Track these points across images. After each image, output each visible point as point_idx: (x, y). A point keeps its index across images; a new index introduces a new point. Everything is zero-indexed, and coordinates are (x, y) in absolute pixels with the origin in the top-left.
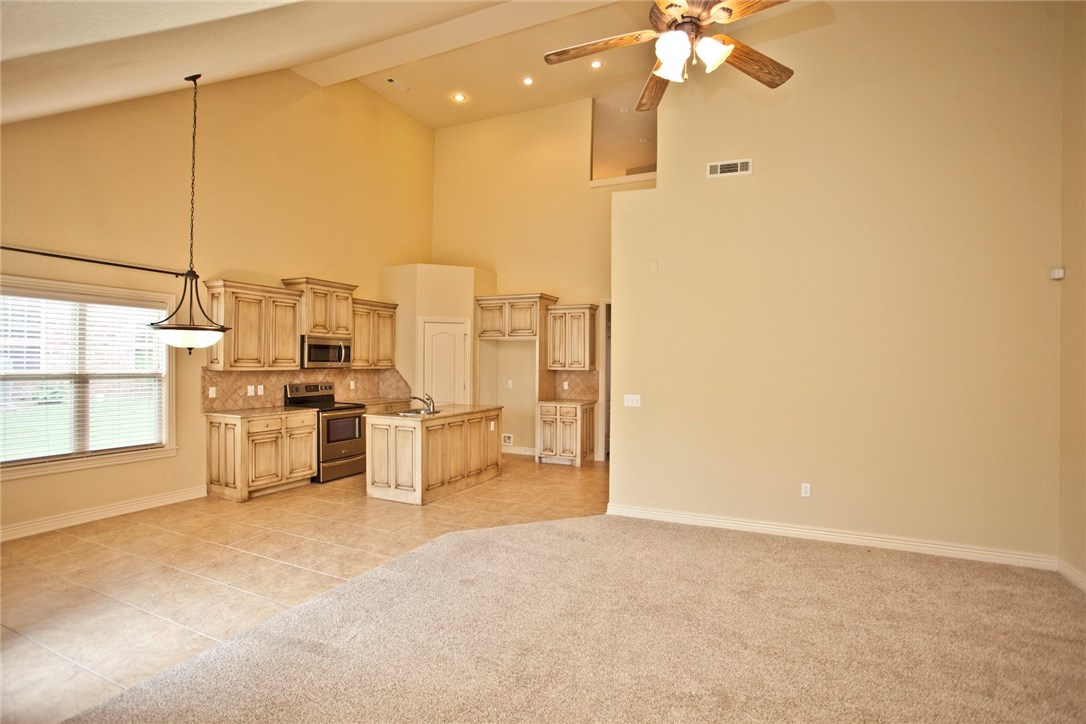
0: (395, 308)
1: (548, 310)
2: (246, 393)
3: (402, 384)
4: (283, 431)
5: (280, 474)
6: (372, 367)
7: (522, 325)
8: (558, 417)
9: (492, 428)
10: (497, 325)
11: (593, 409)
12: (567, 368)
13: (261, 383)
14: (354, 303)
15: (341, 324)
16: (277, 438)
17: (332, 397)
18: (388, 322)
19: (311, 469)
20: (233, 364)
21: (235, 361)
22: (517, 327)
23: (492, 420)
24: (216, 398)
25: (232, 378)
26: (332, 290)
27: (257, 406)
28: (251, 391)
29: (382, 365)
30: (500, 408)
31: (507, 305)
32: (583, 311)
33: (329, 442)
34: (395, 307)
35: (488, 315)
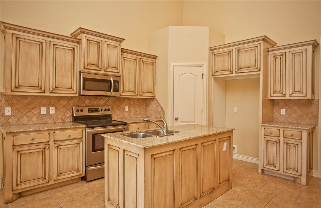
0: (156, 59)
1: (269, 51)
2: (40, 112)
3: (159, 108)
4: (51, 143)
5: (47, 177)
6: (138, 97)
7: (247, 64)
8: (282, 138)
9: (225, 149)
10: (227, 66)
11: (312, 132)
12: (287, 97)
13: (53, 106)
14: (122, 52)
15: (111, 65)
16: (45, 148)
17: (110, 116)
18: (150, 67)
19: (79, 171)
20: (14, 89)
21: (16, 87)
22: (243, 66)
23: (224, 141)
24: (12, 116)
25: (27, 101)
26: (103, 40)
27: (49, 122)
28: (44, 110)
29: (147, 95)
30: (232, 131)
31: (234, 50)
32: (305, 47)
33: (94, 150)
34: (155, 57)
35: (219, 59)
